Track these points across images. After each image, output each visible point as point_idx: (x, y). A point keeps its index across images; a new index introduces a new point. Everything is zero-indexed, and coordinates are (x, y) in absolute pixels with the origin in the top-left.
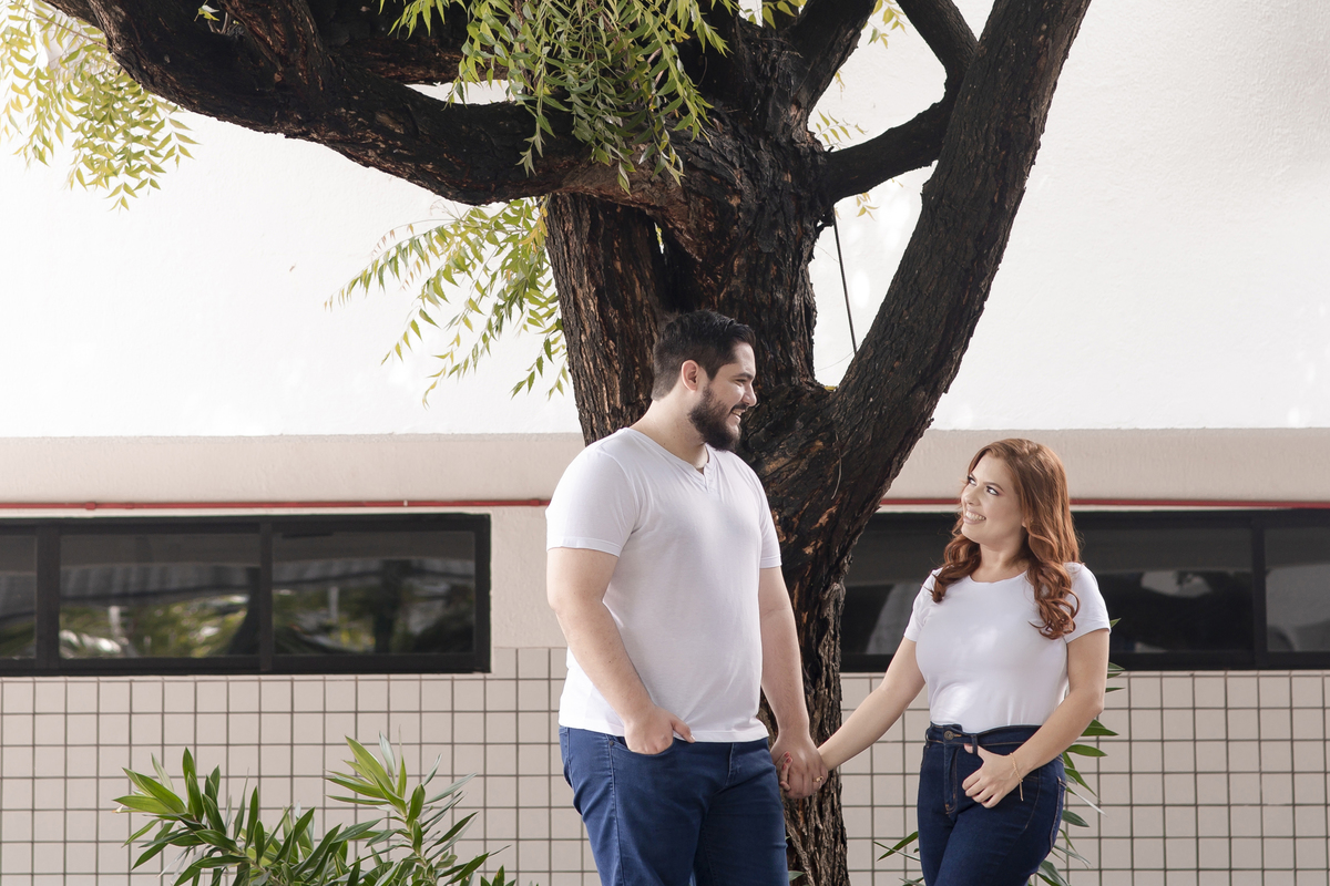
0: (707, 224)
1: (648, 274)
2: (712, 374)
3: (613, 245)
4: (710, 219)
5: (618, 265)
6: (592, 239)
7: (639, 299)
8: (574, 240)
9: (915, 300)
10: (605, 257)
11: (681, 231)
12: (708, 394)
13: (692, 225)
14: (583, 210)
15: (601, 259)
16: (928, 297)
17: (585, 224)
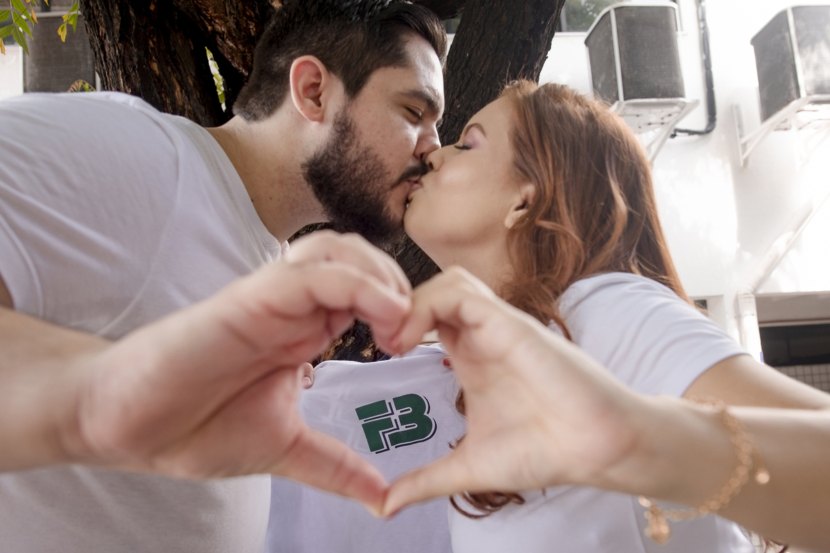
0: (248, 24)
1: (191, 82)
2: (354, 87)
3: (149, 45)
4: (250, 18)
5: (155, 66)
6: (124, 38)
7: (180, 103)
8: (108, 41)
9: (467, 85)
10: (139, 56)
11: (221, 34)
12: (344, 129)
13: (232, 24)
14: (113, 7)
15: (135, 59)
16: (481, 79)
17: (115, 21)
